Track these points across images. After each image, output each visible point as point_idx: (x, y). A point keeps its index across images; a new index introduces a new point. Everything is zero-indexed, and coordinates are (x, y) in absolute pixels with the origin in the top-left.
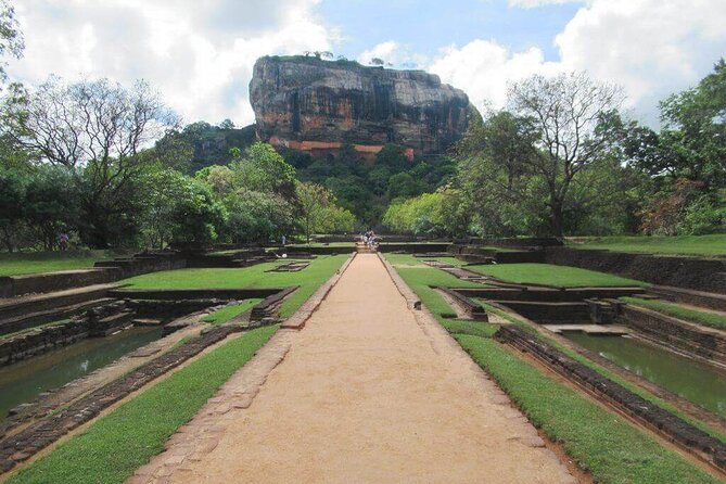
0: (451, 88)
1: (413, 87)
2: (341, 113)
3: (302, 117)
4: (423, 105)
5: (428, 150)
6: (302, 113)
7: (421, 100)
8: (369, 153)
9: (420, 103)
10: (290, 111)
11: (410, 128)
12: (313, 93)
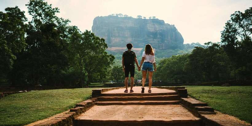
0: (169, 25)
1: (154, 25)
2: (126, 36)
3: (111, 38)
4: (158, 32)
5: (161, 48)
6: (111, 36)
7: (157, 30)
8: (138, 51)
9: (157, 31)
10: (107, 36)
11: (153, 40)
12: (115, 29)
